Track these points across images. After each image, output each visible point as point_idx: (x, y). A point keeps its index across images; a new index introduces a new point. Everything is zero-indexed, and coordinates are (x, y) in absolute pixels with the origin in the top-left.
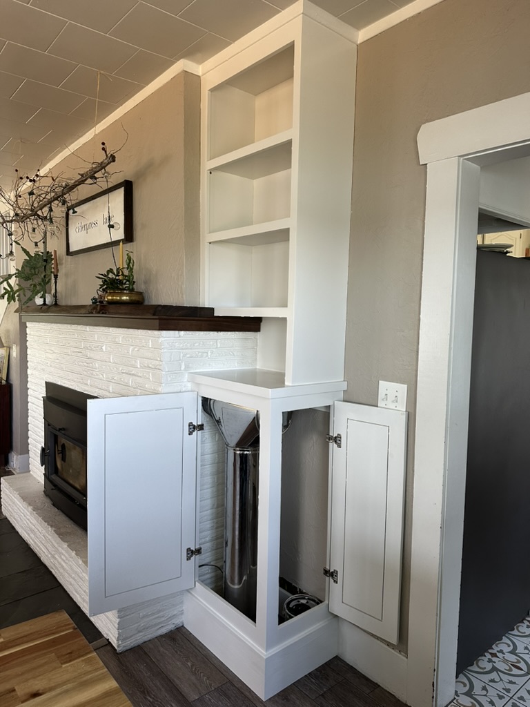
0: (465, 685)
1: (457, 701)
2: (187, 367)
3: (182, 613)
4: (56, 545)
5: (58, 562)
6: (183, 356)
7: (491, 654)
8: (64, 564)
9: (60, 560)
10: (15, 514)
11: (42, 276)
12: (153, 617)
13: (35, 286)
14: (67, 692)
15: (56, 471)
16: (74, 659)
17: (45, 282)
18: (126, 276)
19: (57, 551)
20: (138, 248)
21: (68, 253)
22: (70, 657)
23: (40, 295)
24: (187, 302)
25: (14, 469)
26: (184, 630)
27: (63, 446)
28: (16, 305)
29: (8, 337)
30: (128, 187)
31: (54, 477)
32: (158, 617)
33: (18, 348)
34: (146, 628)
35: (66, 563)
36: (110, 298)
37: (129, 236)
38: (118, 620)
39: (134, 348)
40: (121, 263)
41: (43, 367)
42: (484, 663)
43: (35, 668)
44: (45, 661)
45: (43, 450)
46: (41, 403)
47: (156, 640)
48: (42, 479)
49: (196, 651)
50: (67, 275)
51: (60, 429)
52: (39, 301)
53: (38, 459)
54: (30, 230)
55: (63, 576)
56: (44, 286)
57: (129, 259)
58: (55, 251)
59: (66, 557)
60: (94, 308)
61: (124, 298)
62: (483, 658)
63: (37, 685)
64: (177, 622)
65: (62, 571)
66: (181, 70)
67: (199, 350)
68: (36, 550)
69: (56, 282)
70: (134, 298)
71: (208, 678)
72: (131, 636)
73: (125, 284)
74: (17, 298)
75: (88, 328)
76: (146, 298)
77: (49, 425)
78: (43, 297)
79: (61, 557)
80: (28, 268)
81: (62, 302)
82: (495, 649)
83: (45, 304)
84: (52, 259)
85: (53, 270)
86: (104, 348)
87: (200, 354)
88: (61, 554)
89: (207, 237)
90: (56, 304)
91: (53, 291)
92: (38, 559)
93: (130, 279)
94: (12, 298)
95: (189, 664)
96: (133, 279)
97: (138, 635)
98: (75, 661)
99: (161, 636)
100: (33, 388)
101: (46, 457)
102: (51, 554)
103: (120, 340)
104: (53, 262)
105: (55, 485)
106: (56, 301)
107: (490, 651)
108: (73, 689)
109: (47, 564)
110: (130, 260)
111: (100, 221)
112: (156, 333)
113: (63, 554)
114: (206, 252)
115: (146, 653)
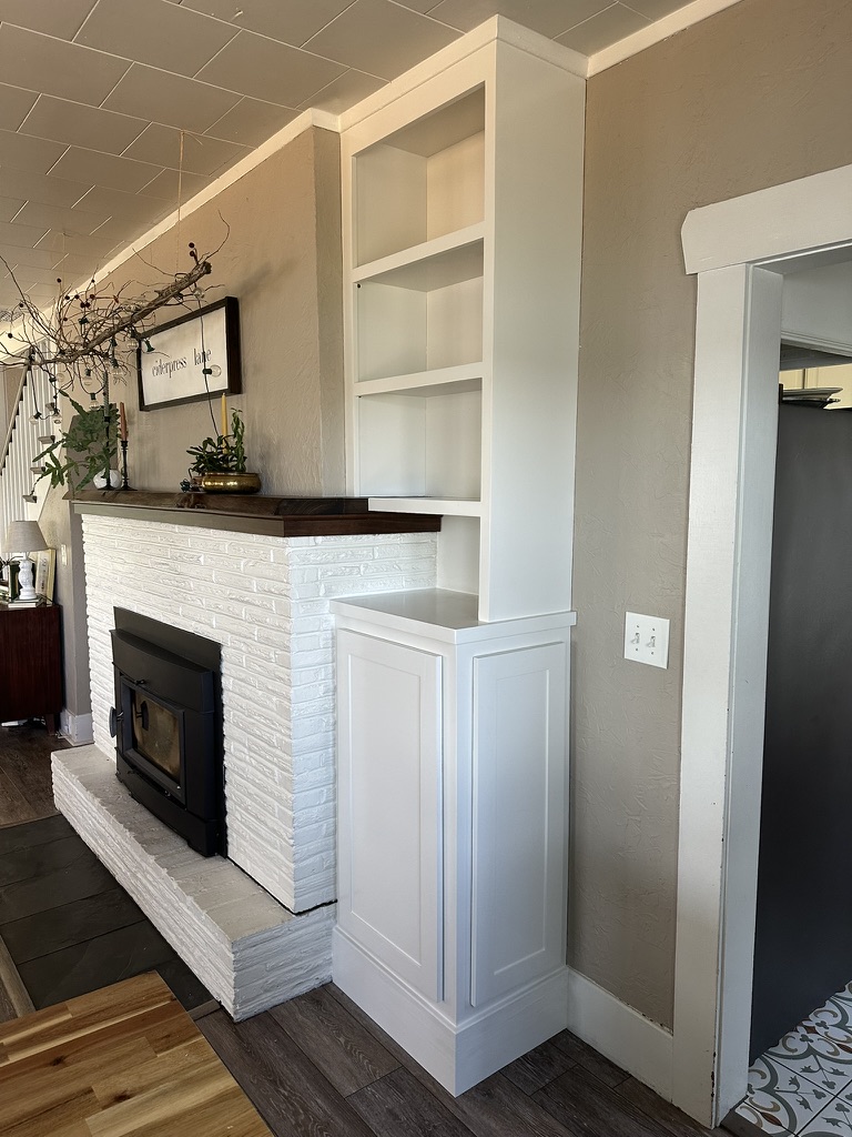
0: (764, 1077)
1: (750, 1100)
2: (328, 591)
3: (330, 962)
4: (139, 859)
5: (142, 883)
6: (322, 574)
7: (806, 1027)
8: (151, 888)
9: (144, 881)
10: (74, 808)
11: (104, 443)
12: (286, 970)
13: (93, 459)
14: (164, 1094)
15: (135, 744)
16: (173, 1047)
17: (109, 453)
18: (232, 448)
19: (139, 867)
20: (250, 404)
21: (142, 407)
22: (168, 1042)
23: (102, 473)
24: (327, 491)
25: (70, 737)
26: (333, 988)
27: (144, 706)
28: (63, 489)
29: (53, 533)
30: (232, 307)
31: (131, 753)
32: (294, 969)
33: (70, 550)
34: (276, 986)
35: (153, 885)
36: (209, 484)
37: (236, 385)
38: (234, 974)
39: (248, 562)
40: (225, 428)
41: (109, 584)
42: (795, 1042)
43: (118, 1059)
44: (132, 1048)
45: (114, 712)
46: (108, 639)
47: (291, 1002)
48: (113, 756)
49: (352, 1020)
50: (141, 441)
51: (139, 683)
52: (99, 482)
53: (107, 724)
54: (83, 375)
55: (150, 905)
56: (106, 459)
57: (237, 421)
58: (122, 404)
59: (153, 877)
60: (186, 500)
61: (231, 483)
62: (793, 1034)
63: (123, 1083)
64: (323, 976)
65: (148, 897)
66: (309, 125)
67: (345, 564)
68: (108, 864)
69: (125, 453)
70: (246, 483)
71: (370, 1062)
72: (254, 998)
73: (231, 460)
74: (66, 479)
75: (177, 528)
76: (263, 482)
77: (121, 674)
78: (107, 476)
79: (146, 877)
80: (82, 432)
81: (135, 483)
82: (813, 1020)
83: (108, 487)
84: (118, 416)
85: (119, 432)
86: (202, 559)
87: (348, 570)
88: (145, 872)
89: (355, 388)
90: (126, 488)
91: (121, 465)
92: (112, 878)
93: (238, 453)
94: (57, 480)
95: (342, 1040)
96: (243, 453)
97: (264, 996)
98: (175, 1049)
99: (299, 998)
100: (95, 615)
101: (119, 722)
102: (130, 871)
103: (226, 548)
104: (119, 420)
105: (133, 766)
106: (126, 482)
107: (804, 1023)
108: (175, 1089)
109: (126, 887)
110: (238, 424)
111: (190, 360)
112: (281, 540)
113: (149, 873)
114: (353, 411)
115: (277, 1024)
